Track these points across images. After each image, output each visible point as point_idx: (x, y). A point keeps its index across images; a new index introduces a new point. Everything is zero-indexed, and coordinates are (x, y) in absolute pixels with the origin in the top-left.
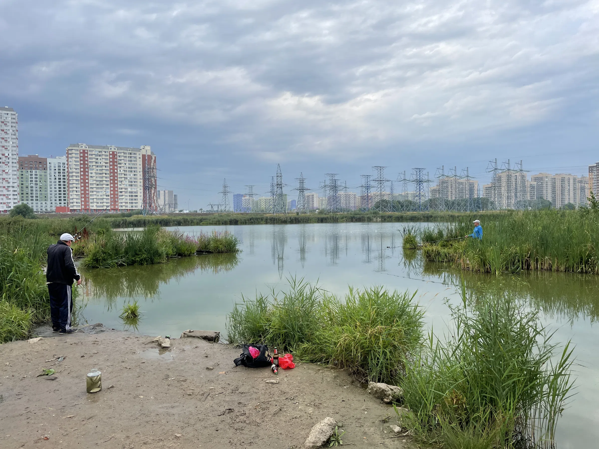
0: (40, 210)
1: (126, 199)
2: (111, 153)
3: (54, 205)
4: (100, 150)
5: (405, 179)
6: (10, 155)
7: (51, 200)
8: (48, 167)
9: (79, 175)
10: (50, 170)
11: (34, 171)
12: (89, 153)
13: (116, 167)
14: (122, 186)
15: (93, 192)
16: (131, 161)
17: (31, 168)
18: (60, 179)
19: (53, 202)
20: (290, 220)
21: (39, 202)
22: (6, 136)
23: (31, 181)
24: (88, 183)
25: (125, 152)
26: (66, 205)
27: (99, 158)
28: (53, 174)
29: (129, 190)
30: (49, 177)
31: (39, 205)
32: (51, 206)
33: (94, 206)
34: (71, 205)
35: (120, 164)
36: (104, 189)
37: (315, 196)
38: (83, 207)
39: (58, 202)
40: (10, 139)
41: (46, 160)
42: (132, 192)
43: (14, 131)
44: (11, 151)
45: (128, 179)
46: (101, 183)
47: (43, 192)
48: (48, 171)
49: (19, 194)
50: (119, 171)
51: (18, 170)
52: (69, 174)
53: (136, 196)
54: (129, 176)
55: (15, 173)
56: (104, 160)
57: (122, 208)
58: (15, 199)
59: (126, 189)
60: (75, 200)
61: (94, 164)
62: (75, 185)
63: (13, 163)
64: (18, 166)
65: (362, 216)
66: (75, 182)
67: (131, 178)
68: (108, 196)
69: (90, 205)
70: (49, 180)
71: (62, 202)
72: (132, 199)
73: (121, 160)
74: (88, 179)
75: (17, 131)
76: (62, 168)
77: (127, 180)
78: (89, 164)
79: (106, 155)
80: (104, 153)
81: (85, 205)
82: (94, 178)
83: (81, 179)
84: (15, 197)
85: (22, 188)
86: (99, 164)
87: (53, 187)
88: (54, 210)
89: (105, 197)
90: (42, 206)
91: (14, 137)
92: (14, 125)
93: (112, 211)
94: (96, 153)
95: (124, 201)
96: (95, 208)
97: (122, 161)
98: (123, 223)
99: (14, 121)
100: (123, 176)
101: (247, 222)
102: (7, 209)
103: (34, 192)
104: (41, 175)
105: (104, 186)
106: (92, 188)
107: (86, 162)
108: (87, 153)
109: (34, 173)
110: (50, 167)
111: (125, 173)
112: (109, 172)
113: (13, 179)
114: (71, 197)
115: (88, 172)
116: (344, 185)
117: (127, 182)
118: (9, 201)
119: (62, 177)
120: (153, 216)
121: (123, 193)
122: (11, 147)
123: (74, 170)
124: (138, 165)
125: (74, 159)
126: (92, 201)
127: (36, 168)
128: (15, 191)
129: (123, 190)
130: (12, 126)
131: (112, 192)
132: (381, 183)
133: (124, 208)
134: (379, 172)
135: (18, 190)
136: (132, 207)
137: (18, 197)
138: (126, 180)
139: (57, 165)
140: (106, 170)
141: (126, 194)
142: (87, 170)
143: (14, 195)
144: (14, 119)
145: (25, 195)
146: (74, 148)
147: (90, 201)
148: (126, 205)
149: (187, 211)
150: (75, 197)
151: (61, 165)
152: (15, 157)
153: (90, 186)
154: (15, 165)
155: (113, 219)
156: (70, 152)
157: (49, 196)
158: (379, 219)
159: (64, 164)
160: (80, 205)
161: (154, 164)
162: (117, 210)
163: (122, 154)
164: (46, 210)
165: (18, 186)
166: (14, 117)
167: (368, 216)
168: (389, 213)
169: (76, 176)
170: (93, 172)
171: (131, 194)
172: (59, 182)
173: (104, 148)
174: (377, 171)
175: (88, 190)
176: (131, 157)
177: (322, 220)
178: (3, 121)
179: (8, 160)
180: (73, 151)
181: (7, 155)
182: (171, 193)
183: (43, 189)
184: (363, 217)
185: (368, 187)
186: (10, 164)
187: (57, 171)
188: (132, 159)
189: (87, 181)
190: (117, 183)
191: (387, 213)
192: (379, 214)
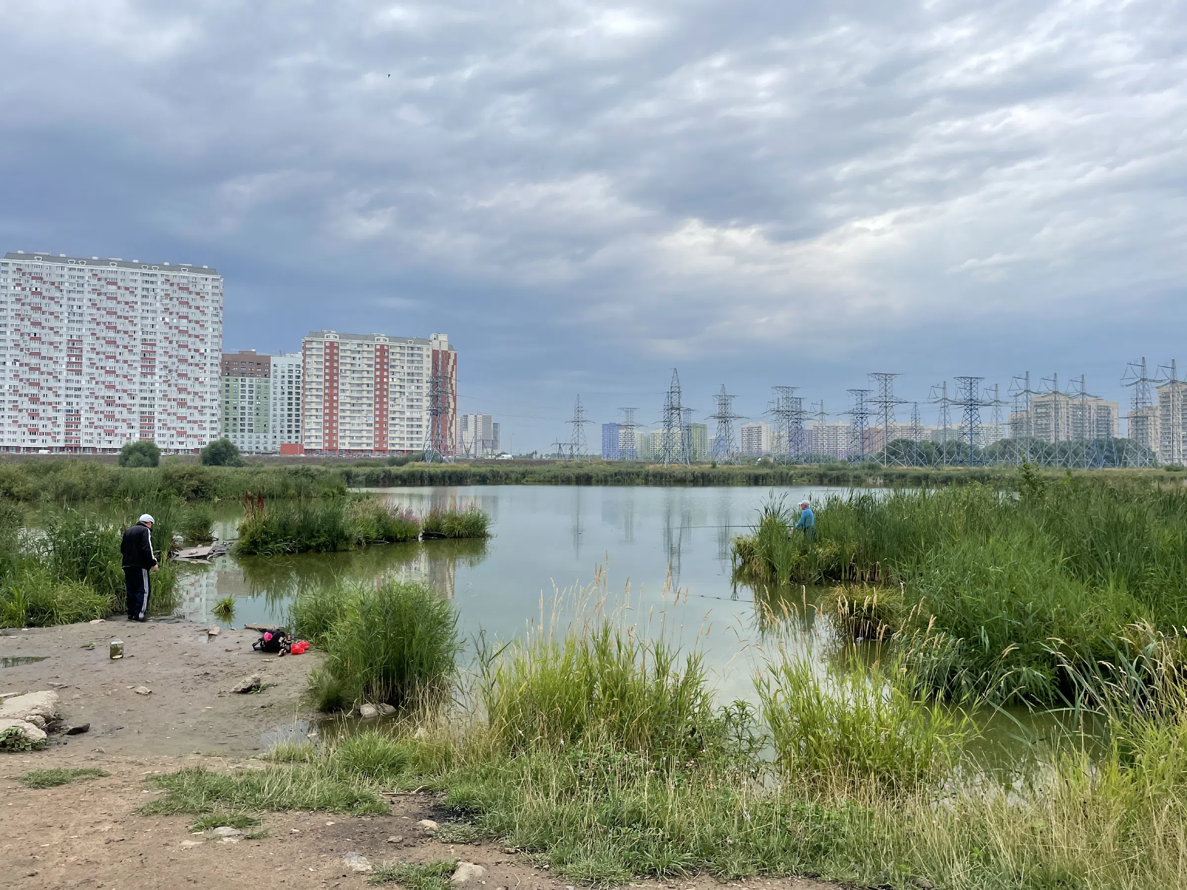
0: (254, 449)
1: (402, 432)
2: (378, 347)
3: (278, 440)
4: (359, 342)
5: (945, 399)
6: (208, 351)
7: (274, 432)
8: (272, 371)
9: (322, 387)
10: (275, 377)
11: (247, 379)
12: (341, 348)
13: (385, 374)
14: (396, 408)
15: (344, 417)
16: (413, 361)
17: (243, 374)
18: (290, 393)
19: (278, 434)
20: (692, 478)
21: (254, 435)
22: (203, 318)
23: (243, 397)
24: (337, 401)
25: (403, 344)
26: (299, 440)
27: (357, 356)
28: (279, 385)
29: (408, 414)
30: (272, 389)
31: (254, 440)
32: (274, 443)
33: (345, 444)
34: (307, 440)
35: (393, 367)
36: (364, 413)
37: (764, 428)
38: (327, 445)
39: (286, 435)
40: (210, 322)
41: (268, 359)
42: (412, 419)
43: (216, 309)
44: (209, 344)
45: (407, 394)
46: (360, 402)
47: (261, 417)
48: (272, 379)
49: (219, 420)
50: (391, 380)
51: (220, 378)
52: (304, 385)
53: (420, 426)
54: (410, 390)
55: (215, 383)
56: (365, 361)
57: (393, 448)
58: (213, 429)
59: (402, 413)
60: (313, 433)
61: (348, 367)
62: (314, 406)
63: (212, 364)
64: (220, 371)
65: (842, 472)
66: (314, 399)
67: (411, 393)
68: (371, 425)
69: (340, 441)
70: (272, 396)
71: (293, 435)
72: (412, 432)
73: (394, 360)
74: (337, 395)
75: (221, 308)
76: (294, 374)
77: (405, 398)
78: (340, 368)
79: (369, 352)
80: (365, 348)
81: (331, 442)
82: (348, 394)
83: (326, 394)
84: (214, 425)
85: (227, 408)
86: (357, 368)
87: (279, 407)
88: (279, 450)
89: (365, 427)
90: (258, 443)
91: (216, 319)
92: (216, 298)
93: (377, 453)
94: (353, 347)
95: (397, 434)
96: (347, 447)
97: (397, 363)
98: (385, 476)
99: (217, 291)
100: (398, 389)
101: (609, 479)
102: (199, 447)
103: (247, 417)
104: (259, 387)
105: (365, 407)
106: (343, 411)
107: (335, 365)
108: (337, 348)
109: (247, 383)
110: (275, 371)
111: (402, 384)
112: (373, 382)
113: (212, 393)
114: (307, 427)
115: (337, 381)
116: (818, 409)
117: (405, 400)
118: (203, 432)
119: (294, 391)
120: (443, 464)
121: (397, 421)
122: (210, 337)
123: (315, 379)
124: (425, 368)
125: (314, 358)
126: (342, 434)
127: (252, 375)
128: (213, 415)
129: (397, 415)
130: (213, 301)
131: (377, 419)
132: (886, 407)
133: (397, 448)
134: (883, 385)
135: (219, 412)
136: (412, 445)
137: (218, 426)
138: (403, 397)
139: (286, 369)
140: (369, 378)
141: (402, 423)
142: (335, 378)
143: (212, 422)
144: (217, 287)
145: (231, 422)
146: (315, 339)
147: (340, 434)
148: (401, 442)
149: (510, 456)
150: (314, 426)
151: (294, 368)
152: (216, 354)
153: (340, 408)
154: (215, 369)
155: (367, 470)
156: (308, 346)
157: (271, 424)
158: (880, 481)
159: (298, 366)
160: (321, 441)
161: (453, 367)
162: (384, 451)
163: (398, 350)
164: (265, 448)
165: (220, 406)
166: (216, 284)
167: (856, 472)
168: (904, 468)
169: (317, 389)
170: (346, 382)
171: (410, 423)
172: (290, 399)
173: (366, 338)
174: (877, 383)
175: (337, 415)
176: (412, 355)
177: (756, 480)
178: (198, 290)
179: (203, 361)
180: (314, 345)
181: (202, 351)
182: (487, 420)
183: (262, 412)
184: (844, 475)
185: (862, 415)
186: (208, 368)
187: (286, 379)
188: (414, 358)
189: (335, 398)
190: (387, 403)
191: (899, 468)
192: (880, 469)
